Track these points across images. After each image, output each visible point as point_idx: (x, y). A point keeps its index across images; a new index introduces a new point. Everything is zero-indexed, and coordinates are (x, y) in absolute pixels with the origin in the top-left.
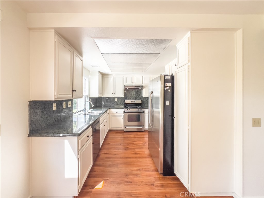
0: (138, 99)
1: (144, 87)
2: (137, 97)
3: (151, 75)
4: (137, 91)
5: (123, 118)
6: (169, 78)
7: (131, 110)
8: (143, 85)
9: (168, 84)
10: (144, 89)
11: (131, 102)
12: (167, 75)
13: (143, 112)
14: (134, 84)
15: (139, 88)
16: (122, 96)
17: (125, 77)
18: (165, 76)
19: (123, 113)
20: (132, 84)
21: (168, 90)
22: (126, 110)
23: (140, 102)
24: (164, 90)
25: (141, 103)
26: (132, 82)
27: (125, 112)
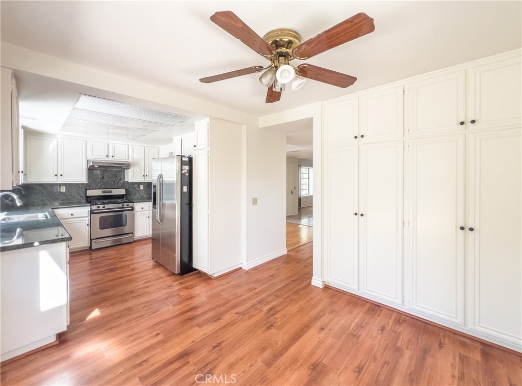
0: (116, 187)
1: (131, 165)
2: (116, 182)
3: (145, 145)
4: (115, 171)
5: (88, 225)
6: (187, 159)
7: (107, 206)
8: (130, 161)
9: (185, 167)
10: (131, 169)
11: (104, 192)
12: (184, 156)
13: (133, 209)
14: (110, 159)
15: (121, 167)
16: (82, 180)
17: (89, 143)
18: (182, 157)
19: (87, 215)
20: (106, 159)
21: (185, 173)
22: (94, 207)
23: (122, 192)
24: (181, 174)
25: (125, 194)
26: (107, 155)
27: (92, 212)
